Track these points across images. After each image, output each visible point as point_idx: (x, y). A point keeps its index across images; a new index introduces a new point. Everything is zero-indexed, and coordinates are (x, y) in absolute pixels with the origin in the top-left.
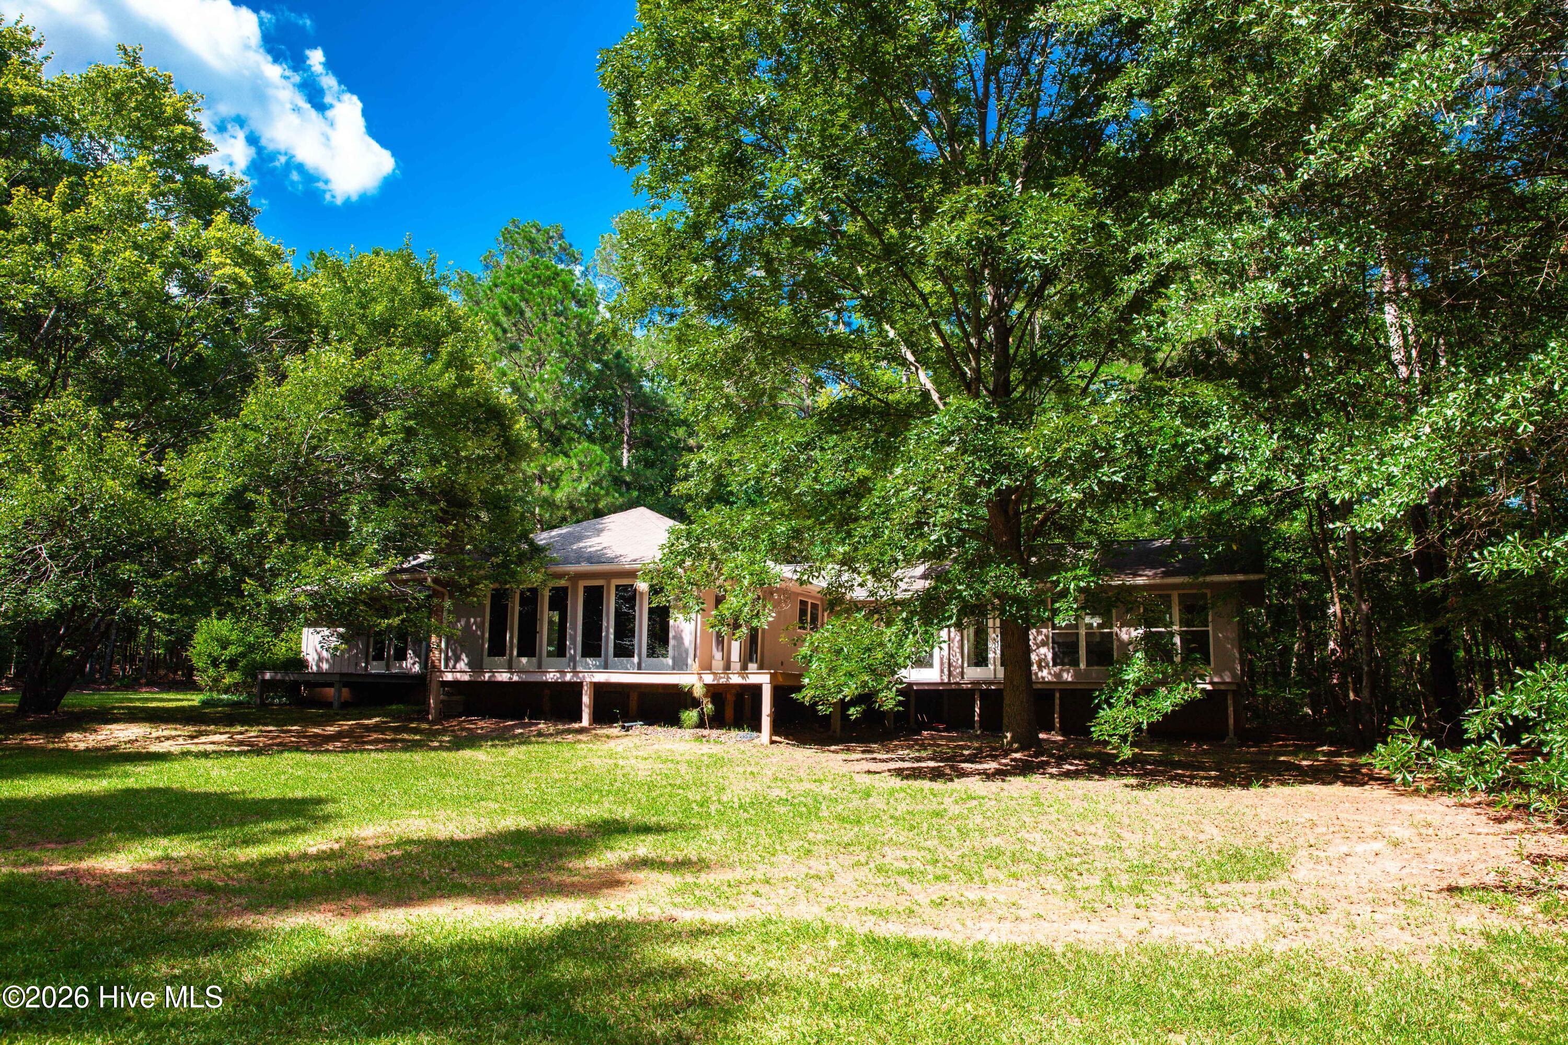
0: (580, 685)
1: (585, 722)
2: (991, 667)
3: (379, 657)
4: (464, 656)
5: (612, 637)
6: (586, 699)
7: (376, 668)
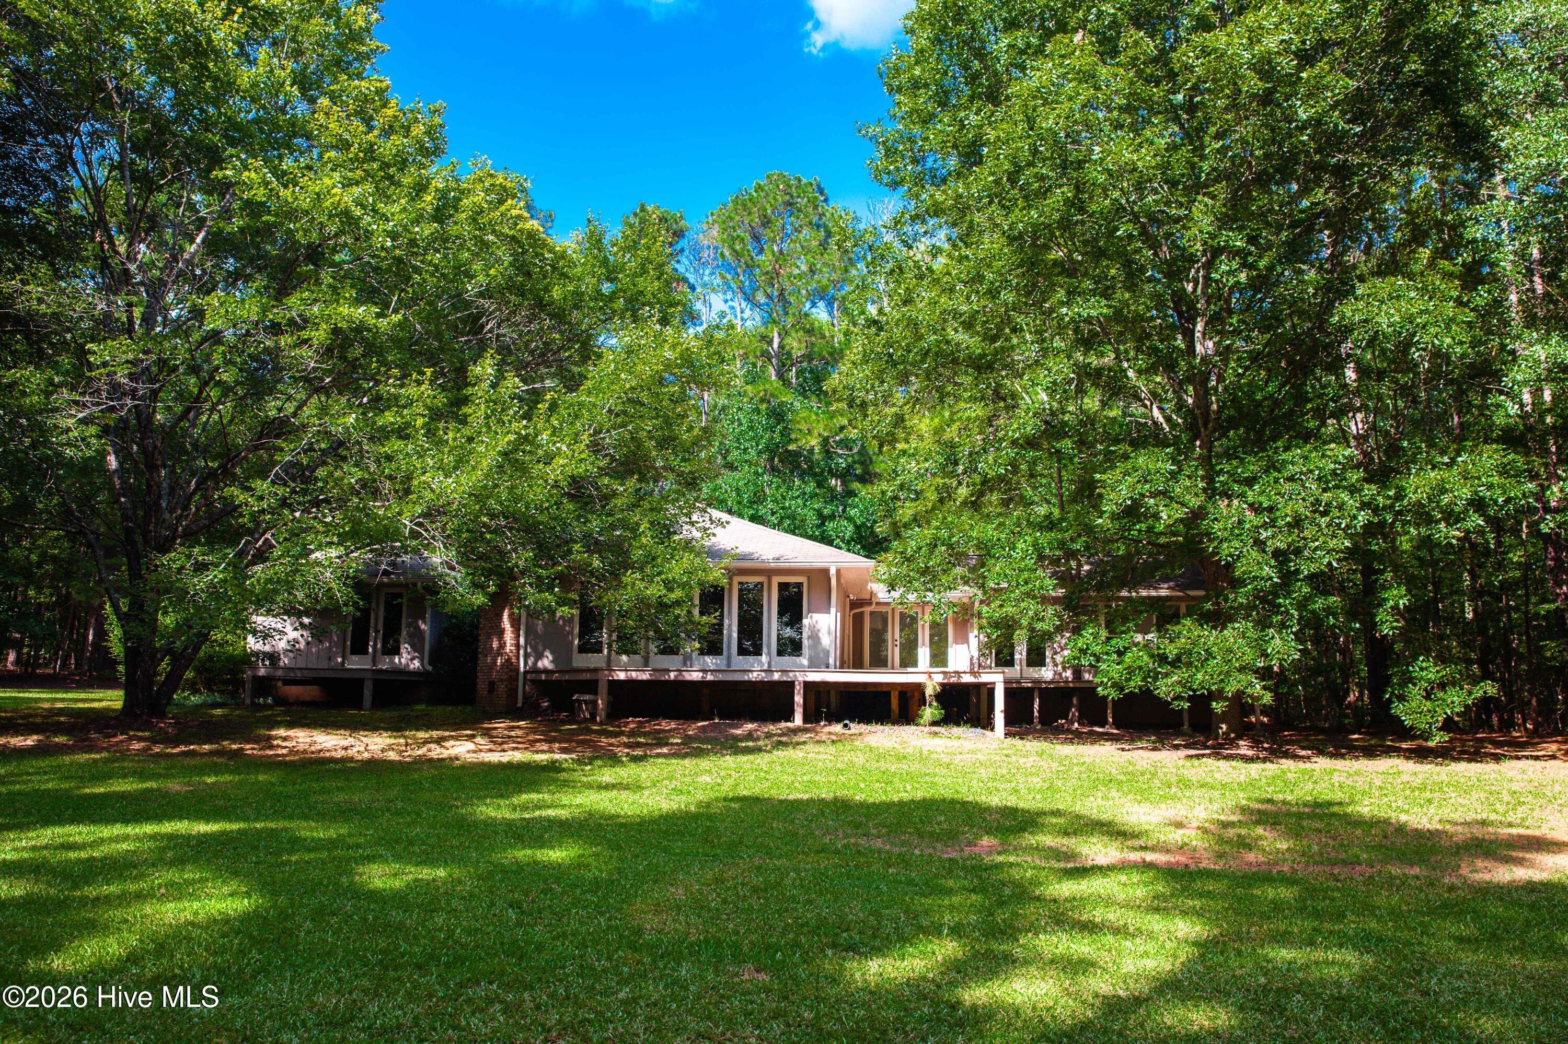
0: (791, 684)
1: (798, 720)
2: (1017, 667)
3: (359, 648)
4: (547, 653)
5: (735, 635)
6: (798, 699)
7: (356, 663)
